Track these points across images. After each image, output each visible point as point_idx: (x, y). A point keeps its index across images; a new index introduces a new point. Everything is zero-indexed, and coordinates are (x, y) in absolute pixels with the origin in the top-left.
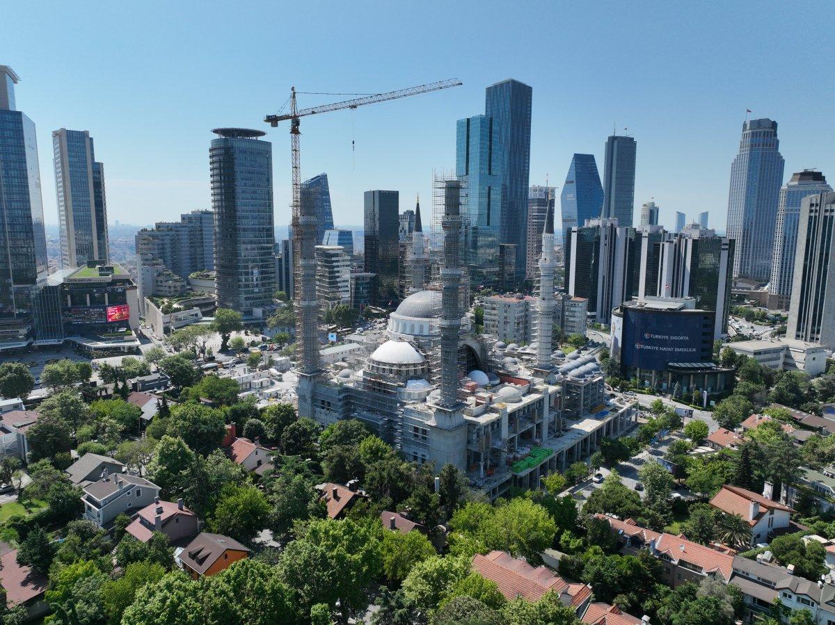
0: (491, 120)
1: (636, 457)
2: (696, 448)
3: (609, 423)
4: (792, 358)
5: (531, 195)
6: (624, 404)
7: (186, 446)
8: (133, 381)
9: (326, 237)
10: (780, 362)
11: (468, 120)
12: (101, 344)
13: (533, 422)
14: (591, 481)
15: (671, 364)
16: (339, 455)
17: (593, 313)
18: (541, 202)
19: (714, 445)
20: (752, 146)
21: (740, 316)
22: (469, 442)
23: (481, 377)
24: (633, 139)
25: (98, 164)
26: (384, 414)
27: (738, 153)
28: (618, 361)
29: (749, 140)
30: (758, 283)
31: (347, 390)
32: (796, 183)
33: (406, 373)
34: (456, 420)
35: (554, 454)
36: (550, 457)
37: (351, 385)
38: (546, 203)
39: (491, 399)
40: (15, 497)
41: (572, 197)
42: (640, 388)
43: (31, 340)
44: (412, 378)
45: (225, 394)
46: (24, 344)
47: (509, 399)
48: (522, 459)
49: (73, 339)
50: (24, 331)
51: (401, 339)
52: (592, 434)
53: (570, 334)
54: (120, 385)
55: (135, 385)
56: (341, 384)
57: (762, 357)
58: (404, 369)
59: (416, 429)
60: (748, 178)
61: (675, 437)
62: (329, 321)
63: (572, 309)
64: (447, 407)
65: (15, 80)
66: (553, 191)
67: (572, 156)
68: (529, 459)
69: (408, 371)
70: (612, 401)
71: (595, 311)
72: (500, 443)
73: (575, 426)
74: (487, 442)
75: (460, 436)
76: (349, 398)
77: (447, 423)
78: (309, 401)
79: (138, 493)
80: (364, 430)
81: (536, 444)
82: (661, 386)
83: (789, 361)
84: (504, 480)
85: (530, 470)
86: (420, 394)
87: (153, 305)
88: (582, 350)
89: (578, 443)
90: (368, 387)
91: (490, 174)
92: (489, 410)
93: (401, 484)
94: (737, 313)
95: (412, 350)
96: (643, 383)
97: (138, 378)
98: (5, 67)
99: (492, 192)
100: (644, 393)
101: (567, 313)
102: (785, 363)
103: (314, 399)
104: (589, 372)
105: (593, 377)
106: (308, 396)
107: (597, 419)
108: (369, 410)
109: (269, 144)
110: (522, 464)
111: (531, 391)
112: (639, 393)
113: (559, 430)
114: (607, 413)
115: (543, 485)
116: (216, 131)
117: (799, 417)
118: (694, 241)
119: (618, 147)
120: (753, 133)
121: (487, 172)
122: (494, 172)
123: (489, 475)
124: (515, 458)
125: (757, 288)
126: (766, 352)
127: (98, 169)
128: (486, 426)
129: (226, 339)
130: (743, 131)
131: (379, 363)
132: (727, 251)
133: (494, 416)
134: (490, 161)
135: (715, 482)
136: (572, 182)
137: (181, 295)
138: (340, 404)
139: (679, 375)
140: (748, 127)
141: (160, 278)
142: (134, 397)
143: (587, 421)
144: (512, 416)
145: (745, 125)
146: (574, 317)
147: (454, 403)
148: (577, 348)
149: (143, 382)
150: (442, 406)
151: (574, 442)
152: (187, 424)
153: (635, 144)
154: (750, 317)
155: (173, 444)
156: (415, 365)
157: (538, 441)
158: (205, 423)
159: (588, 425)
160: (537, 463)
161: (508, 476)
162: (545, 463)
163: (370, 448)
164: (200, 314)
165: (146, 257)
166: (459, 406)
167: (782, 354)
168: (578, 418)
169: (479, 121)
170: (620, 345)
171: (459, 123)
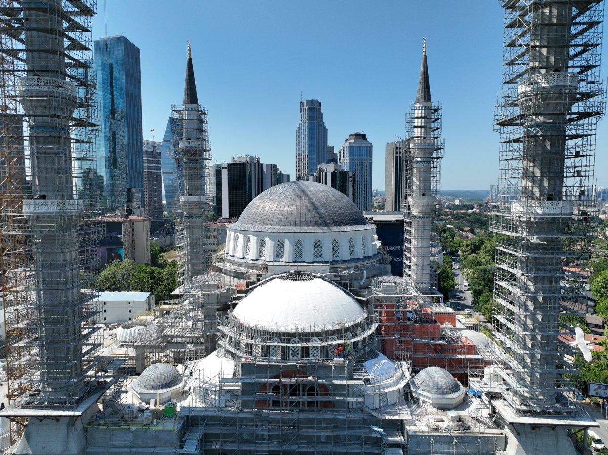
20: (309, 117)
32: (353, 141)
60: (309, 141)
118: (332, 173)
120: (309, 108)
130: (302, 106)
136: (169, 141)
140: (305, 104)
145: (302, 103)
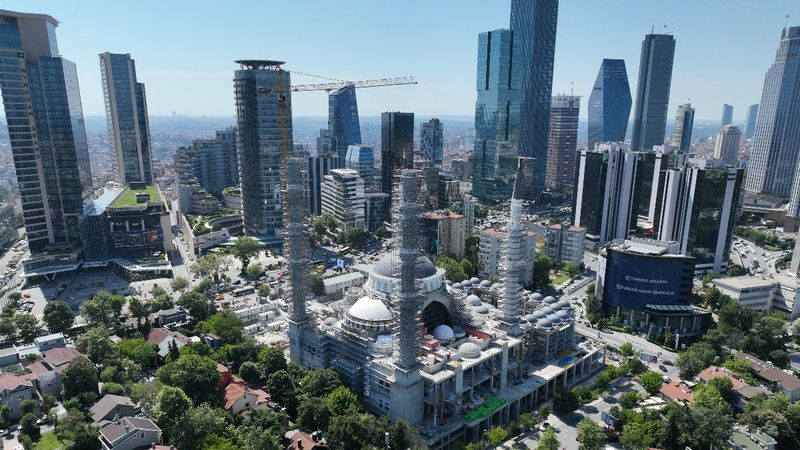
0: (512, 33)
1: (589, 405)
2: (648, 398)
3: (569, 371)
4: (782, 296)
5: (554, 104)
6: (591, 349)
7: (184, 395)
8: (156, 315)
9: (349, 152)
10: (769, 300)
11: (490, 33)
12: (139, 268)
13: (491, 374)
14: (538, 429)
15: (648, 306)
16: (309, 407)
17: (597, 237)
18: (564, 111)
19: (664, 397)
20: (789, 55)
21: (751, 240)
22: (426, 395)
23: (446, 332)
24: (672, 37)
25: (140, 84)
26: (357, 363)
27: (773, 62)
28: (600, 298)
29: (786, 48)
30: (782, 199)
31: (328, 338)
33: (377, 329)
34: (413, 378)
35: (508, 404)
36: (503, 407)
37: (332, 334)
38: (571, 110)
39: (448, 356)
40: (53, 427)
41: (599, 104)
42: (619, 326)
43: (82, 261)
44: (382, 334)
45: (230, 333)
46: (75, 267)
47: (468, 354)
48: (475, 409)
49: (115, 261)
50: (74, 256)
51: (375, 297)
52: (551, 382)
53: (567, 262)
54: (143, 321)
55: (157, 320)
56: (325, 332)
57: (750, 295)
58: (375, 325)
59: (381, 382)
61: (635, 383)
62: (342, 242)
63: (570, 238)
64: (404, 368)
65: (55, 23)
66: (578, 99)
67: (602, 61)
68: (482, 409)
69: (378, 328)
70: (581, 345)
71: (599, 234)
72: (453, 398)
73: (537, 373)
74: (441, 398)
75: (418, 391)
76: (330, 346)
77: (404, 381)
78: (298, 345)
79: (143, 436)
80: (338, 380)
81: (492, 393)
82: (638, 324)
83: (779, 298)
84: (455, 429)
85: (480, 420)
86: (387, 349)
87: (187, 223)
88: (576, 279)
89: (535, 392)
90: (346, 339)
91: (509, 88)
92: (445, 367)
93: (355, 438)
94: (747, 236)
95: (384, 307)
96: (622, 322)
97: (161, 312)
98: (45, 16)
99: (511, 107)
100: (621, 331)
101: (564, 242)
102: (774, 300)
103: (302, 343)
104: (557, 321)
105: (561, 325)
106: (297, 340)
107: (560, 365)
108: (346, 358)
109: (288, 74)
110: (473, 415)
111: (491, 345)
112: (617, 331)
113: (519, 377)
114: (571, 359)
115: (486, 438)
116: (238, 62)
117: (757, 369)
118: (699, 171)
119: (655, 46)
120: (791, 41)
121: (507, 87)
122: (513, 87)
123: (442, 425)
124: (469, 409)
125: (778, 206)
126: (755, 290)
127: (140, 88)
128: (440, 384)
129: (246, 264)
130: (782, 38)
131: (354, 318)
132: (734, 181)
133: (449, 373)
134: (510, 76)
135: (645, 442)
136: (600, 89)
137: (212, 213)
138: (322, 350)
139: (655, 317)
140: (787, 35)
141: (195, 196)
142: (155, 332)
143: (550, 367)
144: (468, 371)
145: (784, 32)
146: (571, 246)
147: (411, 364)
148: (571, 277)
149: (164, 317)
150: (401, 367)
151: (530, 390)
152: (185, 373)
153: (674, 42)
154: (761, 241)
155: (172, 393)
156: (385, 322)
157: (494, 390)
158: (201, 372)
159: (549, 372)
160: (488, 413)
161: (459, 426)
162: (498, 413)
163: (339, 398)
164: (228, 234)
165: (183, 176)
166: (416, 366)
167: (771, 292)
168: (541, 364)
169: (499, 35)
170: (603, 284)
171: (481, 36)
